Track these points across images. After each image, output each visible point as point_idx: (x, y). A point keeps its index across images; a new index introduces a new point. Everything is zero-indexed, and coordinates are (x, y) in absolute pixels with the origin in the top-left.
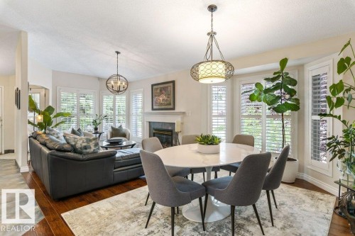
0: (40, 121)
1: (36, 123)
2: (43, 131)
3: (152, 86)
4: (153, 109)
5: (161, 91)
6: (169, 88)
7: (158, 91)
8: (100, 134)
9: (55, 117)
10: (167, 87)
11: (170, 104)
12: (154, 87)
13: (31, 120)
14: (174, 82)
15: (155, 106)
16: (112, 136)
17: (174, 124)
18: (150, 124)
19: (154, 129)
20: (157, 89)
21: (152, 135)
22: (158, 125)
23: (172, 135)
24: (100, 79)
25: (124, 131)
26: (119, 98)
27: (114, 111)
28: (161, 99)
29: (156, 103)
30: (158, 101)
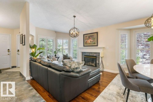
3: (84, 35)
4: (84, 46)
5: (89, 37)
6: (94, 36)
7: (88, 37)
8: (58, 58)
9: (38, 50)
10: (93, 35)
11: (95, 44)
12: (85, 36)
14: (97, 33)
15: (85, 44)
16: (64, 59)
17: (99, 53)
18: (83, 53)
19: (85, 55)
20: (87, 36)
21: (84, 58)
22: (87, 53)
23: (96, 58)
24: (56, 32)
25: (69, 56)
26: (65, 41)
27: (63, 47)
28: (89, 41)
29: (86, 43)
30: (87, 42)
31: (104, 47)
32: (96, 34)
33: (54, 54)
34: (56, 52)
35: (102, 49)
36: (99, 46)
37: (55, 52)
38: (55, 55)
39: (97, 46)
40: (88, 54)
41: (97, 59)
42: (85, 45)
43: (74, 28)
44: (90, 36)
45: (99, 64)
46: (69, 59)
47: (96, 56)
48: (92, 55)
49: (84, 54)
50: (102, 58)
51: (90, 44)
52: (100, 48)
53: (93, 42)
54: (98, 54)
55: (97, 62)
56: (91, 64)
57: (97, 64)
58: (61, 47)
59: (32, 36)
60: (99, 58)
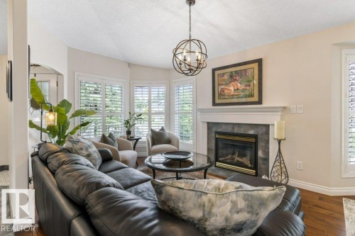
0: (52, 123)
1: (45, 127)
2: (56, 138)
3: (213, 71)
4: (214, 104)
5: (231, 76)
6: (249, 73)
7: (226, 77)
8: (137, 140)
9: (74, 116)
10: (245, 70)
12: (217, 73)
13: (37, 120)
14: (260, 62)
15: (218, 99)
16: (154, 143)
17: (268, 126)
18: (210, 125)
19: (217, 133)
20: (223, 74)
21: (213, 142)
22: (224, 127)
23: (256, 143)
24: (129, 65)
25: (167, 135)
26: (155, 91)
27: (150, 108)
28: (232, 88)
29: (221, 95)
30: (226, 91)
31: (285, 108)
32: (256, 65)
33: (126, 129)
34: (131, 123)
35: (279, 113)
36: (266, 104)
37: (128, 122)
38: (129, 133)
39: (260, 102)
40: (229, 130)
41: (261, 144)
42: (217, 101)
43: (190, 40)
44: (236, 72)
45: (266, 160)
46: (169, 142)
47: (255, 136)
48: (242, 131)
49: (214, 129)
50: (279, 142)
51: (232, 96)
52: (272, 110)
53: (244, 90)
54: (264, 129)
55: (260, 154)
56: (237, 159)
57: (260, 162)
58: (144, 110)
59: (59, 74)
60: (267, 142)
